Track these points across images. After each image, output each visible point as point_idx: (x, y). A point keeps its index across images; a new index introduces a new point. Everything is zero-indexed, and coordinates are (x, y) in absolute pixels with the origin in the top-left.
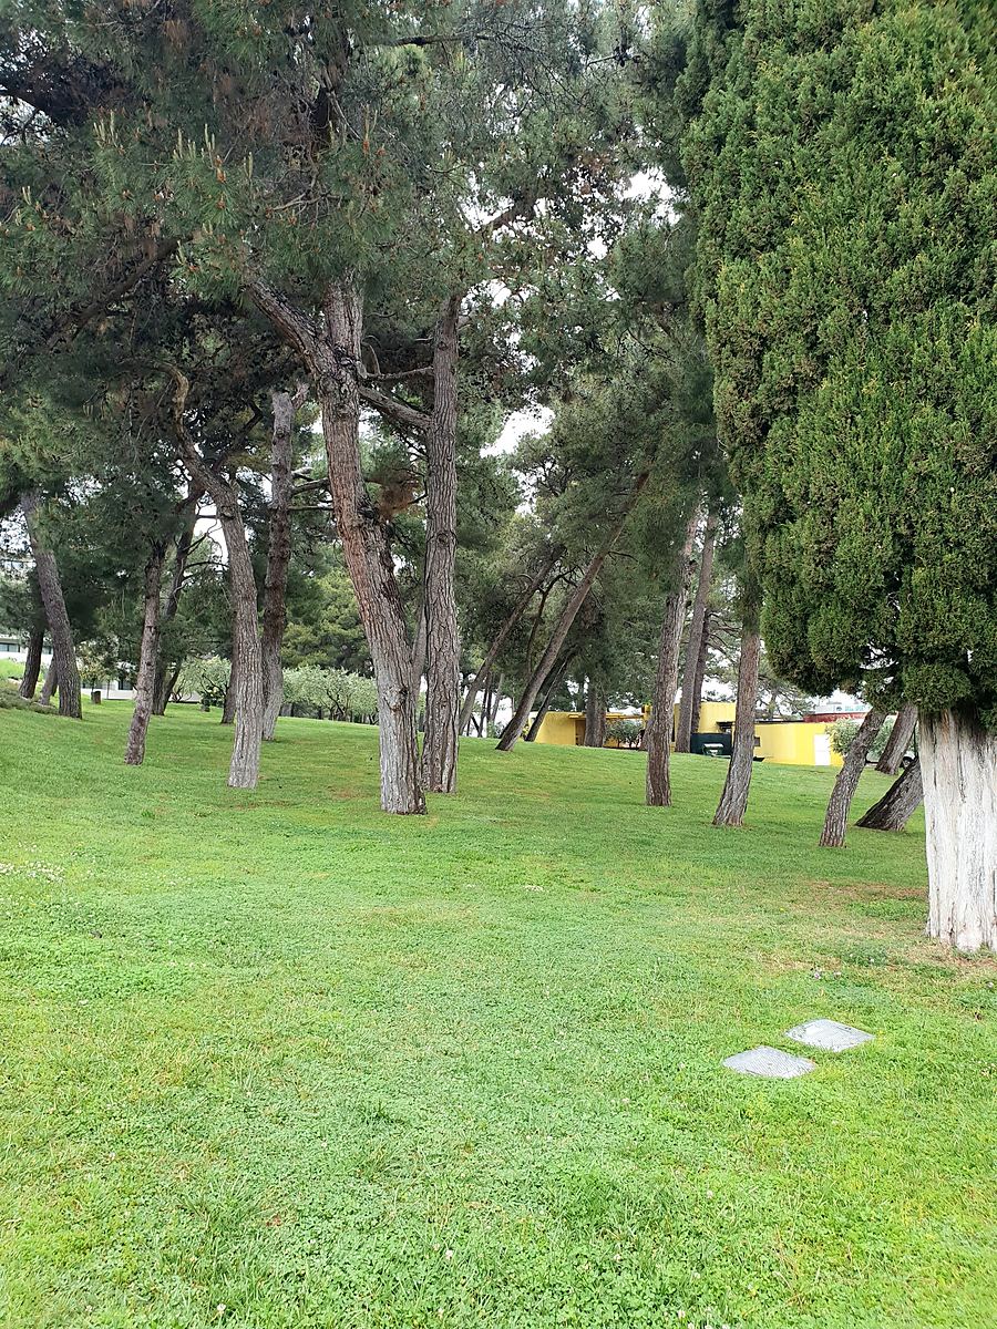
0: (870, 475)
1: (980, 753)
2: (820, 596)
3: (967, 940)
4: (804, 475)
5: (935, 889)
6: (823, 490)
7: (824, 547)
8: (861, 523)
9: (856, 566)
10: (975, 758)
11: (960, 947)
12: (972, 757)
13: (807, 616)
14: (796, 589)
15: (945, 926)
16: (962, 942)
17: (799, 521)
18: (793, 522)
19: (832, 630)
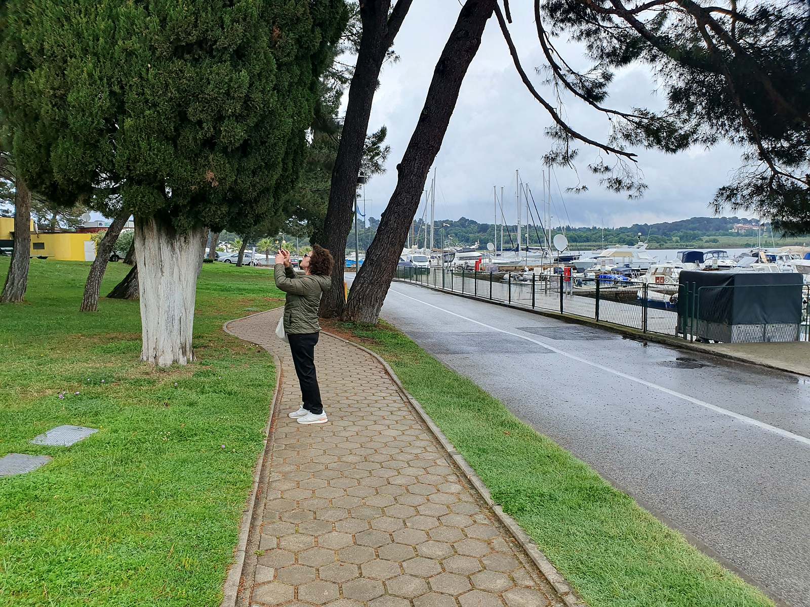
0: (91, 43)
1: (172, 244)
2: (57, 131)
3: (165, 360)
4: (39, 34)
5: (146, 331)
6: (55, 48)
7: (59, 93)
8: (85, 79)
9: (83, 111)
10: (169, 247)
11: (160, 365)
12: (167, 247)
13: (50, 145)
14: (39, 123)
15: (151, 353)
16: (161, 362)
17: (37, 70)
18: (33, 71)
19: (67, 157)
